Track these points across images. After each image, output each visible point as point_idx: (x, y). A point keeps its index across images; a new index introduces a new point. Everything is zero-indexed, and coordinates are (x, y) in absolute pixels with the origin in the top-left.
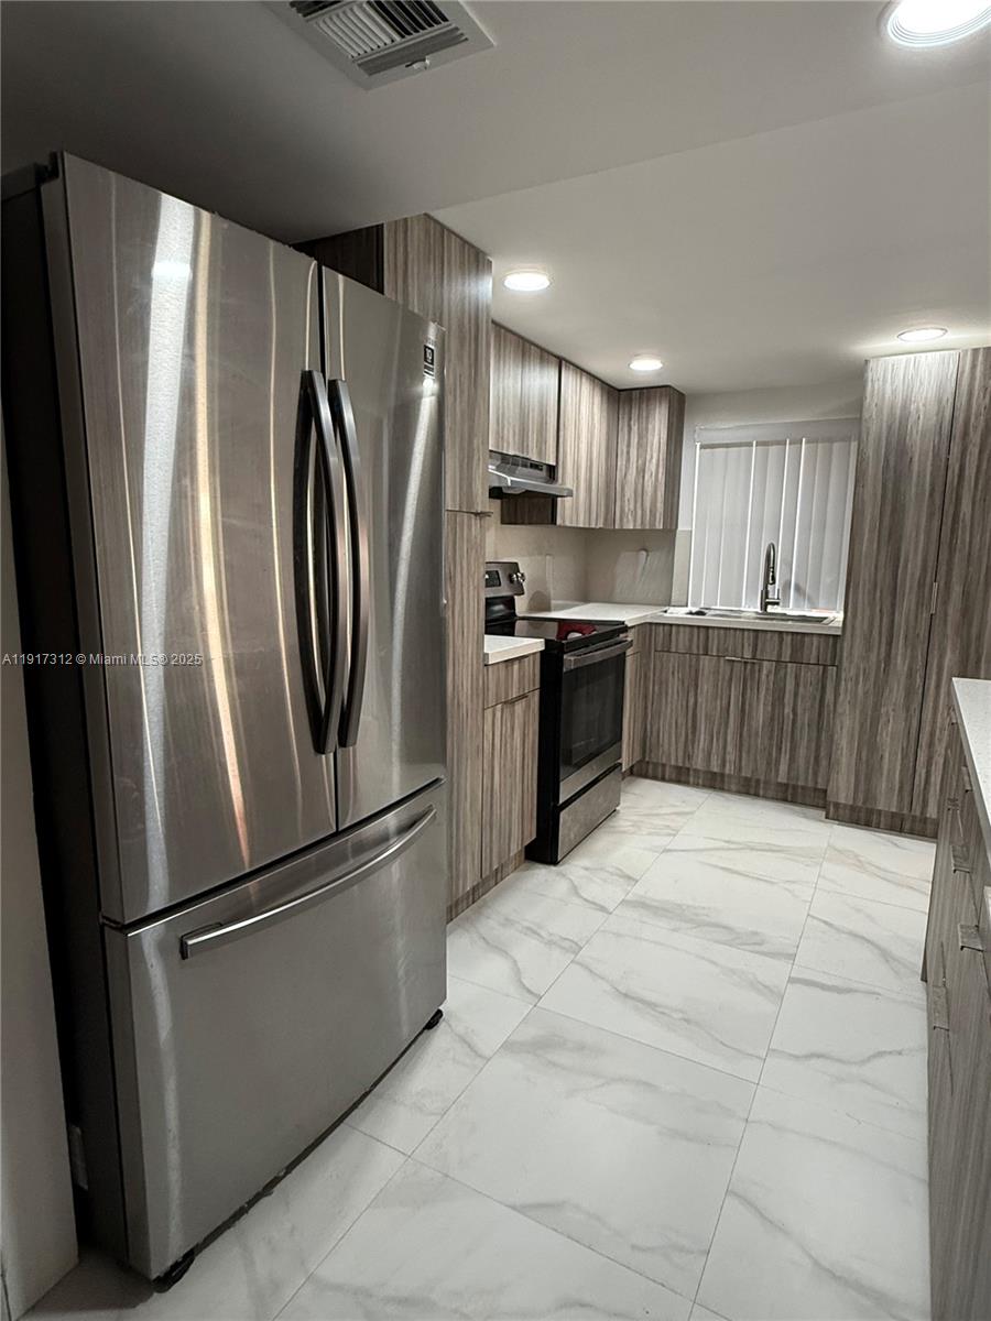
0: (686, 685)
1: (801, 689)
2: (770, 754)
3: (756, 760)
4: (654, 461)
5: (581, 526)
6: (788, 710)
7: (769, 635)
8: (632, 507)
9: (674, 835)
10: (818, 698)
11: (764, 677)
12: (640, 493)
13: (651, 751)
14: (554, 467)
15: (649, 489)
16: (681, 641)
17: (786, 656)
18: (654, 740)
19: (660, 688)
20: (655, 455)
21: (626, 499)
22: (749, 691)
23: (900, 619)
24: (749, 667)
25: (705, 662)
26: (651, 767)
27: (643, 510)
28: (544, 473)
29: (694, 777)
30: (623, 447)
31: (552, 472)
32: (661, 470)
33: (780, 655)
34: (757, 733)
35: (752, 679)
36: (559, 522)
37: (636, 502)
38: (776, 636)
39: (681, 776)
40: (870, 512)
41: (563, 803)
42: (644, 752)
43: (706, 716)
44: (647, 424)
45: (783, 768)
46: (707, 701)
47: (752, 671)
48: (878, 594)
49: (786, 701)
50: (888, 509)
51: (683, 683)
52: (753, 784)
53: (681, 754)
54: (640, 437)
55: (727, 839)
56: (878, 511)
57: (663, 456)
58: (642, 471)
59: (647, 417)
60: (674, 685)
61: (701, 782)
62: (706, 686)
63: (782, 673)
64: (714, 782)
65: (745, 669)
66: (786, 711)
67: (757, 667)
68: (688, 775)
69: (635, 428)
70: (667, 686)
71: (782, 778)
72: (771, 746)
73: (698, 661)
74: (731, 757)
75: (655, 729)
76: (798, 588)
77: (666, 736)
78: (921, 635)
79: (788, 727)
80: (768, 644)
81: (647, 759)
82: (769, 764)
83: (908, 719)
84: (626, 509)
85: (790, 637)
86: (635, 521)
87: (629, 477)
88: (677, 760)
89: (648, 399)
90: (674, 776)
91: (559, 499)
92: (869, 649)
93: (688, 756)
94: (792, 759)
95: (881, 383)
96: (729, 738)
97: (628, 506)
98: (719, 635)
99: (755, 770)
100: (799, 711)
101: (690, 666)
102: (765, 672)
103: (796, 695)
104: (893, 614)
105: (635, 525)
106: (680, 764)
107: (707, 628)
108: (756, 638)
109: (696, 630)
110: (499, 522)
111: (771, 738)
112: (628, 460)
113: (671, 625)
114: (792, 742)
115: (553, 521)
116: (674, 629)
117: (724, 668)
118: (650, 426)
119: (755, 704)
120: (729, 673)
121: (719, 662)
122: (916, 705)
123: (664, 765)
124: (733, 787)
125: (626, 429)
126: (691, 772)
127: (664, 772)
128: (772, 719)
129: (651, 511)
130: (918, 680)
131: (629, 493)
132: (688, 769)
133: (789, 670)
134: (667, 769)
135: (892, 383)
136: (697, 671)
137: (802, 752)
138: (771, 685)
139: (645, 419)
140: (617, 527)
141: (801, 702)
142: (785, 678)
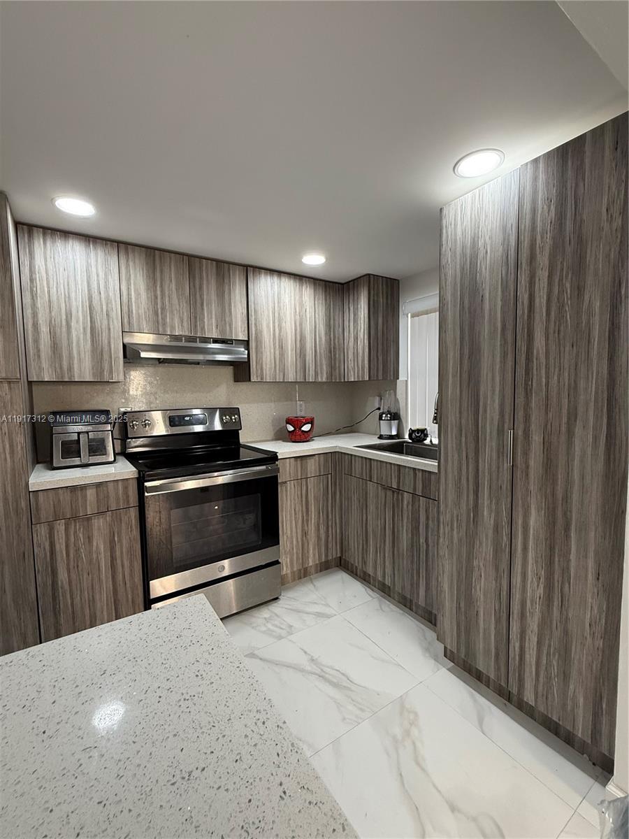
0: (361, 503)
1: (430, 522)
2: (413, 577)
3: (404, 579)
5: (292, 381)
6: (422, 540)
7: (407, 470)
8: (352, 365)
9: (280, 638)
11: (405, 506)
12: (356, 354)
13: (346, 553)
14: (244, 340)
15: (360, 351)
16: (357, 468)
17: (419, 491)
20: (362, 327)
21: (350, 359)
23: (484, 466)
24: (395, 493)
25: (371, 487)
26: (349, 565)
27: (358, 367)
29: (373, 580)
30: (346, 323)
32: (366, 336)
33: (415, 489)
34: (403, 555)
35: (398, 506)
36: (255, 379)
37: (354, 361)
38: (412, 472)
40: (452, 356)
41: (153, 599)
42: (342, 551)
43: (373, 531)
44: (358, 305)
45: (422, 592)
46: (373, 519)
47: (398, 500)
48: (463, 439)
50: (466, 351)
51: (359, 501)
54: (355, 315)
56: (458, 355)
57: (366, 325)
58: (356, 339)
59: (357, 298)
60: (355, 503)
62: (372, 507)
63: (417, 504)
64: (385, 590)
65: (393, 498)
66: (421, 540)
67: (400, 497)
69: (352, 308)
71: (422, 602)
72: (413, 569)
73: (366, 484)
74: (388, 570)
75: (347, 533)
77: (352, 541)
78: (504, 487)
79: (423, 555)
80: (406, 477)
81: (344, 557)
82: (412, 586)
83: (498, 578)
84: (350, 367)
85: (420, 474)
86: (355, 375)
87: (350, 344)
88: (359, 563)
89: (357, 287)
92: (459, 496)
93: (364, 563)
94: (428, 586)
95: (453, 226)
96: (386, 555)
97: (351, 365)
98: (376, 466)
99: (404, 588)
101: (363, 489)
102: (406, 502)
103: (428, 526)
104: (477, 462)
105: (354, 378)
107: (371, 459)
108: (399, 470)
109: (364, 460)
110: (232, 379)
111: (412, 562)
112: (349, 331)
113: (351, 455)
114: (426, 570)
115: (250, 380)
117: (381, 494)
118: (359, 306)
119: (401, 529)
121: (378, 488)
122: (504, 565)
126: (370, 576)
129: (362, 367)
130: (505, 538)
131: (351, 356)
133: (421, 502)
134: (357, 571)
135: (462, 224)
136: (366, 493)
138: (410, 514)
139: (356, 301)
140: (346, 380)
141: (432, 535)
142: (419, 510)
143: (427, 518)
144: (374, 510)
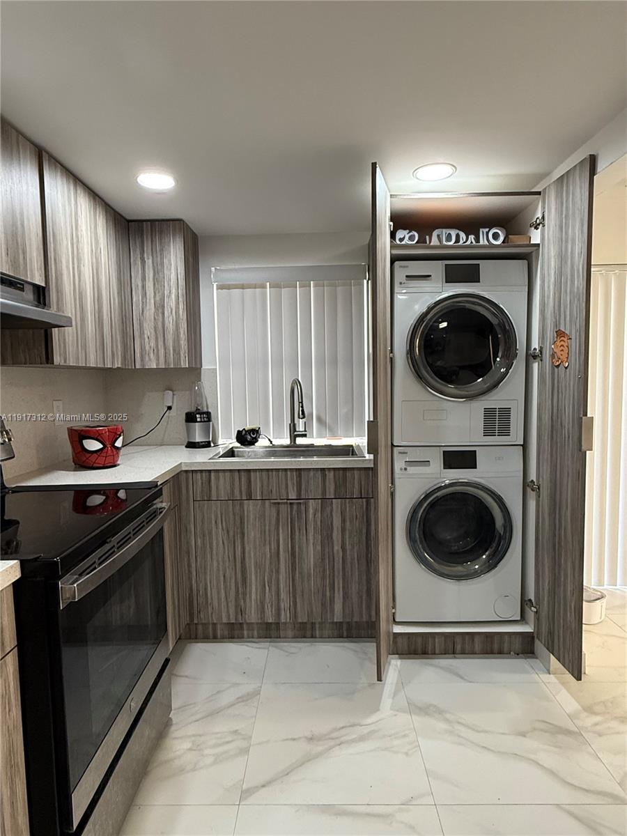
0: (231, 534)
1: (348, 524)
2: (324, 595)
3: (310, 604)
4: (173, 296)
5: (93, 365)
6: (337, 548)
7: (312, 473)
8: (153, 344)
9: (245, 751)
10: (364, 531)
11: (311, 516)
12: (160, 330)
13: (199, 612)
14: (44, 288)
15: (170, 326)
16: (221, 488)
17: (331, 493)
18: (201, 600)
19: (203, 543)
20: (174, 291)
21: (146, 336)
22: (297, 533)
24: (295, 507)
25: (250, 507)
26: (200, 627)
27: (165, 349)
28: (29, 294)
29: (248, 630)
30: (137, 281)
31: (41, 295)
32: (181, 306)
33: (324, 492)
34: (309, 575)
35: (299, 518)
36: (57, 359)
37: (157, 338)
39: (234, 632)
42: (191, 615)
43: (256, 563)
44: (162, 259)
45: (338, 606)
46: (255, 548)
47: (299, 512)
49: (334, 537)
51: (228, 532)
52: (309, 626)
53: (232, 611)
54: (156, 272)
55: (308, 734)
57: (182, 291)
58: (160, 307)
59: (162, 250)
60: (218, 536)
61: (256, 633)
62: (252, 533)
63: (328, 509)
64: (270, 632)
65: (291, 511)
67: (303, 507)
68: (242, 628)
69: (149, 262)
70: (211, 538)
71: (338, 617)
72: (324, 586)
73: (242, 505)
74: (285, 603)
75: (202, 585)
76: (319, 420)
77: (215, 591)
79: (338, 565)
80: (312, 482)
81: (195, 621)
82: (323, 605)
84: (147, 348)
85: (332, 473)
86: (158, 359)
87: (147, 313)
88: (229, 619)
89: (161, 232)
90: (226, 633)
91: (55, 331)
93: (240, 611)
94: (346, 596)
96: (282, 586)
97: (150, 344)
98: (261, 479)
99: (310, 614)
100: (348, 547)
101: (234, 514)
102: (311, 511)
103: (343, 530)
105: (157, 364)
106: (233, 621)
107: (249, 471)
108: (300, 476)
109: (237, 474)
111: (323, 578)
112: (144, 295)
113: (210, 471)
114: (343, 579)
115: (49, 358)
116: (213, 474)
117: (270, 512)
118: (165, 261)
119: (304, 545)
120: (275, 515)
121: (264, 505)
123: (214, 624)
124: (290, 633)
125: (139, 263)
126: (245, 626)
127: (215, 630)
128: (323, 559)
129: (174, 350)
132: (241, 624)
133: (334, 506)
134: (219, 627)
136: (242, 519)
137: (354, 588)
138: (319, 523)
139: (159, 254)
140: (138, 367)
141: (349, 538)
142: (332, 515)
143: (344, 521)
144: (258, 536)
